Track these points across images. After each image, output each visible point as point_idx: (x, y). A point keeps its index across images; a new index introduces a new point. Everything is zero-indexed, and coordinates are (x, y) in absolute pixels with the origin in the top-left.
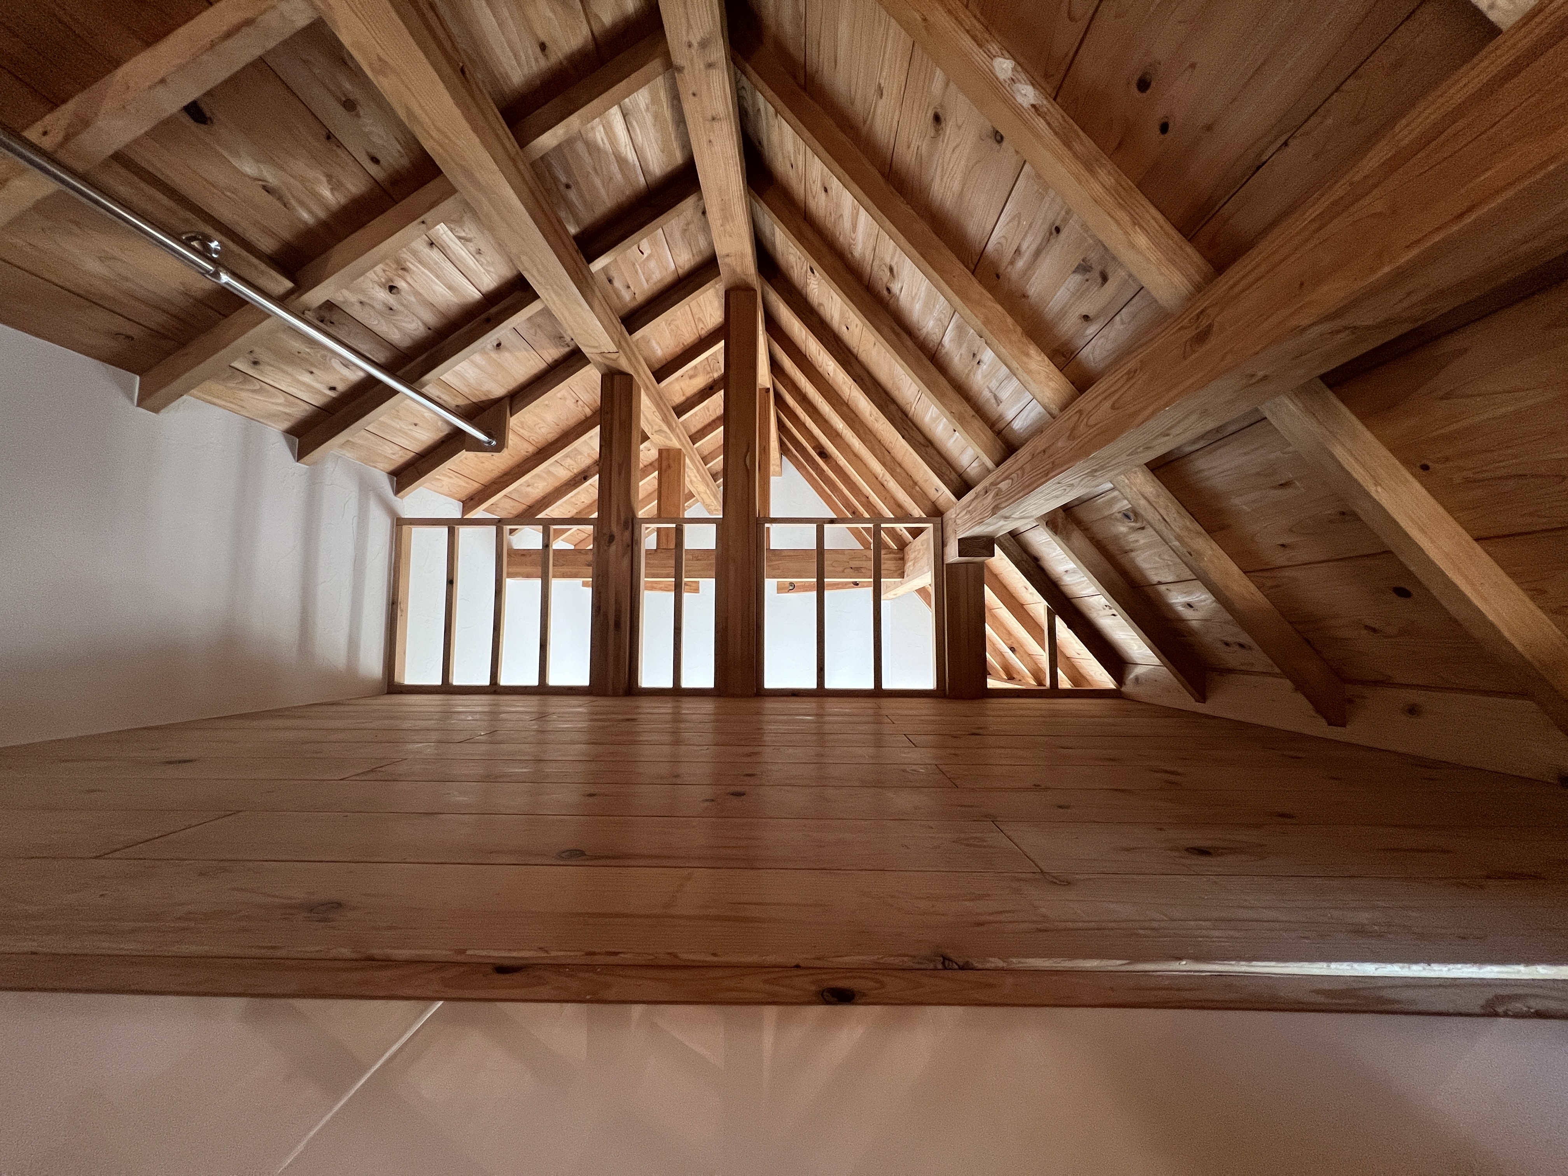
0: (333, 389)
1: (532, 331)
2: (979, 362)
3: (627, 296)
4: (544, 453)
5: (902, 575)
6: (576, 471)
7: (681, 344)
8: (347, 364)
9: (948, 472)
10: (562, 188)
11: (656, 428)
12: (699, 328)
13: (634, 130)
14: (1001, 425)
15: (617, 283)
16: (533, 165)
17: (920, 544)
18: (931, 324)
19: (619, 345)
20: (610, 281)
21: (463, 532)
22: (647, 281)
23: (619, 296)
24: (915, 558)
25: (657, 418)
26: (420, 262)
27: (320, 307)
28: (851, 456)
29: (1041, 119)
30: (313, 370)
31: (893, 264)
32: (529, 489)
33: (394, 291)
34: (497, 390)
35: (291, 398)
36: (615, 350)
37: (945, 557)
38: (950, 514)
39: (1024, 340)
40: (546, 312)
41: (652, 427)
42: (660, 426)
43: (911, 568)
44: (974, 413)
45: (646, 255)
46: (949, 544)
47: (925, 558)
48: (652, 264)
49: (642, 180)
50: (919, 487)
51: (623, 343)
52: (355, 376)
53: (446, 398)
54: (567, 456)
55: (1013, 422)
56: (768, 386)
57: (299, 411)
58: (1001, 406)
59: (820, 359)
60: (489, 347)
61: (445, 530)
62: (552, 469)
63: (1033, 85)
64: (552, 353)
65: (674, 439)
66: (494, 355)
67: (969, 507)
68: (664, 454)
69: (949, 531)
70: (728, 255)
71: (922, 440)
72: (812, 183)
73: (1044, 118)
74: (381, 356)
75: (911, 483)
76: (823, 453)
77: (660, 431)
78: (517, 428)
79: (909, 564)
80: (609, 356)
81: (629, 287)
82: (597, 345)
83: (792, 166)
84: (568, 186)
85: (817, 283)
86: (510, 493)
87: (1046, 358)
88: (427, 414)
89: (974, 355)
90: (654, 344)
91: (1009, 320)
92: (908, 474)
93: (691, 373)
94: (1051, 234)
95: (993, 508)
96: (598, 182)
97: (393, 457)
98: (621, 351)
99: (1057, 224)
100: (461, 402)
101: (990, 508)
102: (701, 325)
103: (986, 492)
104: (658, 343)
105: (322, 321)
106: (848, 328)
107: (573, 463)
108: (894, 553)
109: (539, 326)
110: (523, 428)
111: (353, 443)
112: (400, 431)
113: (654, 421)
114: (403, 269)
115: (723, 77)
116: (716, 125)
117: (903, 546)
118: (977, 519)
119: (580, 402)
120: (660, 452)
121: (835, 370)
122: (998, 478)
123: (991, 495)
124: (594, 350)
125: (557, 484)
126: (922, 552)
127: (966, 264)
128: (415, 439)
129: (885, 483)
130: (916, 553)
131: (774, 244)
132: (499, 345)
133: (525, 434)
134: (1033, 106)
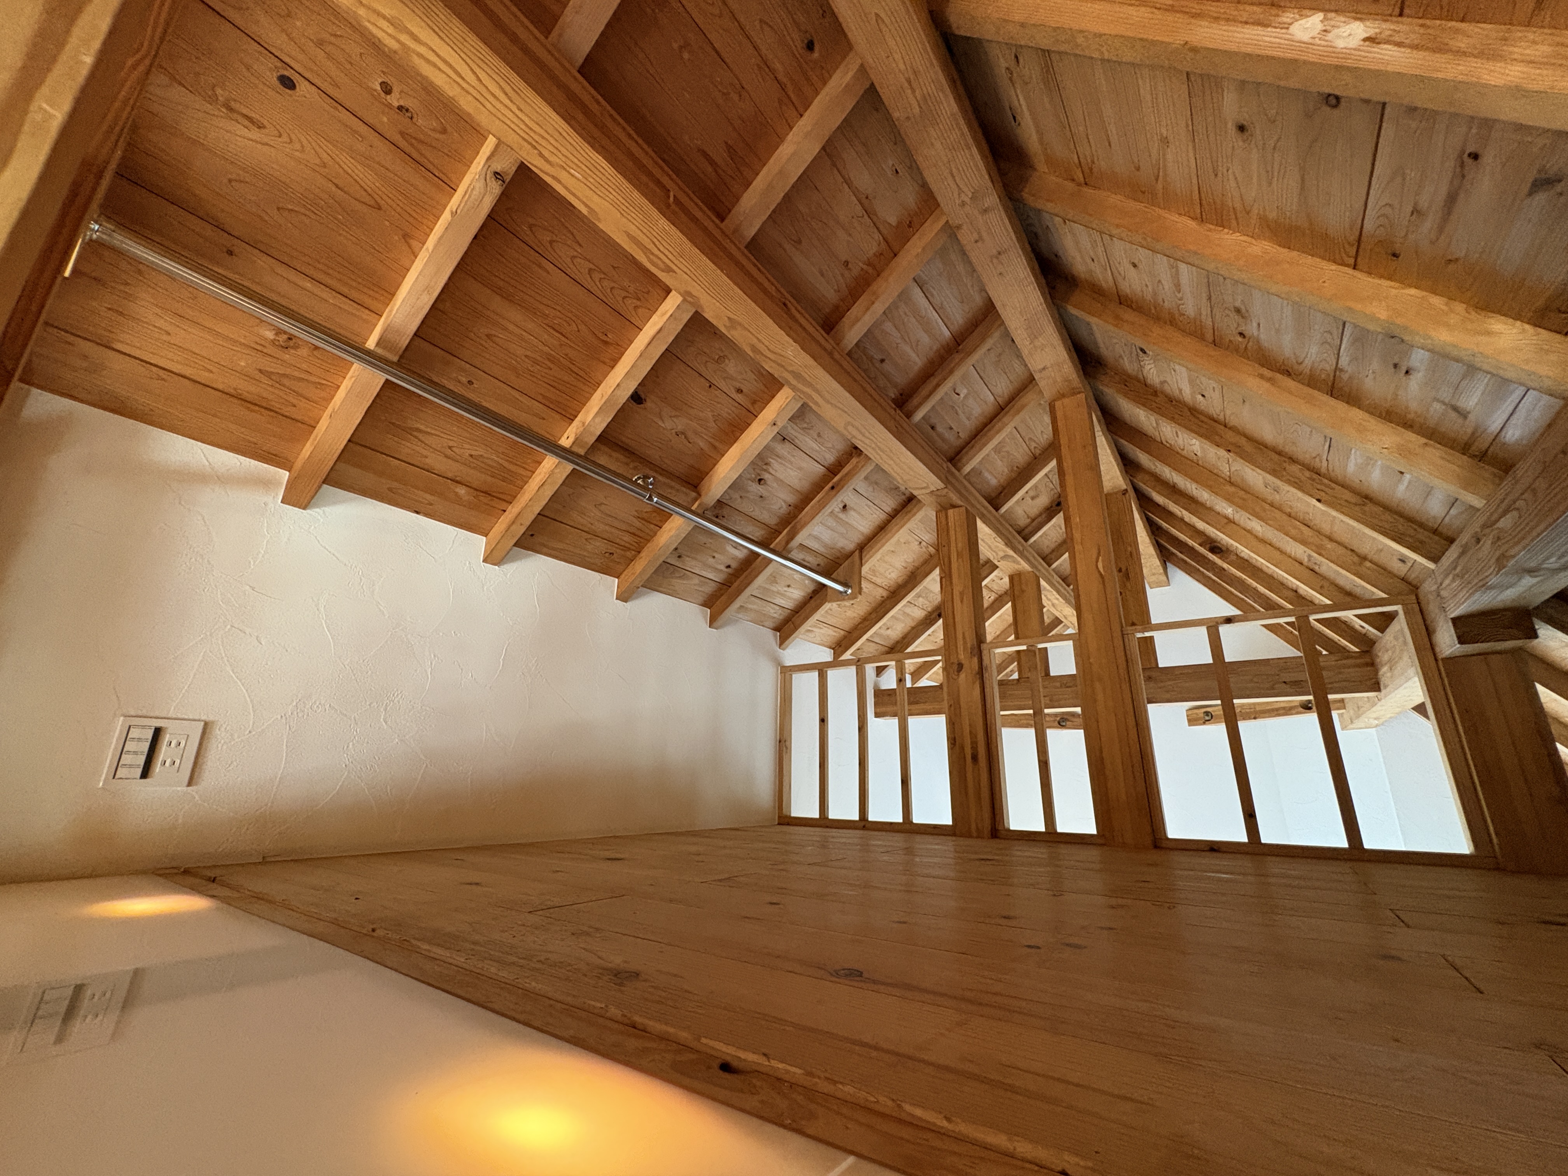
0: (729, 567)
1: (871, 489)
2: (1407, 372)
3: (950, 436)
4: (896, 594)
5: (1376, 686)
6: (929, 609)
7: (1015, 468)
8: (737, 546)
9: (1412, 532)
10: (878, 365)
11: (1001, 554)
12: (1032, 448)
13: (932, 295)
14: (1482, 444)
15: (940, 429)
16: (849, 354)
17: (1392, 639)
18: (1313, 350)
19: (946, 481)
20: (933, 428)
21: (831, 674)
22: (969, 419)
23: (944, 440)
24: (1390, 661)
25: (1000, 544)
26: (777, 456)
27: (715, 507)
28: (1255, 542)
29: (1386, 46)
30: (715, 554)
31: (1238, 304)
32: (889, 632)
33: (762, 482)
34: (848, 543)
35: (703, 579)
36: (943, 486)
37: (1437, 650)
38: (1428, 587)
39: (1474, 315)
40: (878, 468)
41: (997, 554)
42: (1004, 551)
43: (1389, 674)
44: (1424, 440)
45: (962, 396)
46: (1439, 629)
47: (1406, 658)
48: (971, 402)
49: (947, 333)
50: (1371, 562)
51: (950, 478)
52: (740, 554)
53: (811, 560)
54: (918, 596)
55: (1503, 433)
56: (1125, 487)
57: (709, 588)
58: (1471, 417)
59: (1180, 441)
60: (837, 510)
61: (816, 674)
62: (908, 610)
63: (1356, 19)
64: (889, 504)
65: (1022, 562)
66: (842, 516)
67: (1455, 568)
68: (1016, 579)
69: (1432, 609)
70: (1044, 369)
71: (1353, 499)
72: (1118, 265)
73: (1387, 42)
74: (757, 533)
75: (1356, 559)
76: (1216, 548)
77: (1006, 557)
78: (869, 577)
79: (1384, 670)
80: (938, 493)
81: (951, 428)
82: (925, 485)
83: (1093, 260)
84: (882, 361)
85: (1152, 361)
86: (871, 636)
87: (1527, 326)
88: (797, 576)
89: (1395, 366)
90: (986, 474)
91: (1437, 301)
92: (1346, 548)
93: (1032, 493)
94: (1462, 165)
95: (1498, 560)
96: (908, 349)
97: (775, 615)
98: (949, 487)
99: (1470, 149)
100: (820, 560)
101: (1492, 562)
102: (1033, 445)
103: (1478, 541)
104: (991, 473)
105: (717, 517)
106: (1203, 396)
107: (926, 602)
108: (1356, 658)
109: (876, 483)
110: (875, 576)
111: (747, 608)
112: (778, 593)
113: (997, 547)
114: (766, 464)
115: (1001, 217)
116: (1003, 257)
117: (1367, 645)
118: (1476, 581)
119: (924, 543)
120: (1011, 578)
121: (1201, 448)
122: (1491, 514)
123: (1487, 544)
124: (924, 491)
125: (913, 624)
126: (1398, 650)
127: (1340, 262)
128: (790, 598)
129: (1316, 568)
130: (1390, 652)
131: (1096, 343)
132: (845, 507)
133: (879, 581)
134: (1366, 40)
